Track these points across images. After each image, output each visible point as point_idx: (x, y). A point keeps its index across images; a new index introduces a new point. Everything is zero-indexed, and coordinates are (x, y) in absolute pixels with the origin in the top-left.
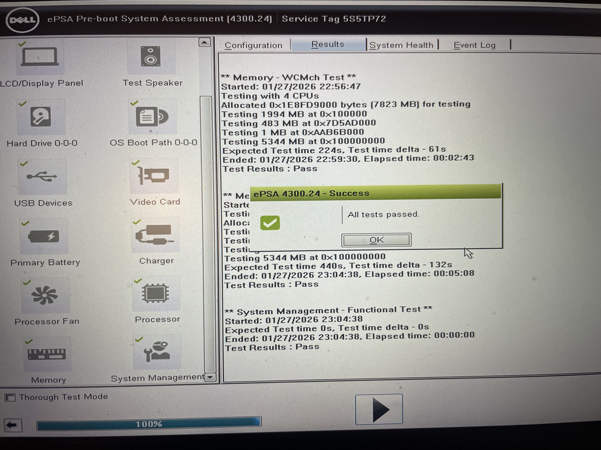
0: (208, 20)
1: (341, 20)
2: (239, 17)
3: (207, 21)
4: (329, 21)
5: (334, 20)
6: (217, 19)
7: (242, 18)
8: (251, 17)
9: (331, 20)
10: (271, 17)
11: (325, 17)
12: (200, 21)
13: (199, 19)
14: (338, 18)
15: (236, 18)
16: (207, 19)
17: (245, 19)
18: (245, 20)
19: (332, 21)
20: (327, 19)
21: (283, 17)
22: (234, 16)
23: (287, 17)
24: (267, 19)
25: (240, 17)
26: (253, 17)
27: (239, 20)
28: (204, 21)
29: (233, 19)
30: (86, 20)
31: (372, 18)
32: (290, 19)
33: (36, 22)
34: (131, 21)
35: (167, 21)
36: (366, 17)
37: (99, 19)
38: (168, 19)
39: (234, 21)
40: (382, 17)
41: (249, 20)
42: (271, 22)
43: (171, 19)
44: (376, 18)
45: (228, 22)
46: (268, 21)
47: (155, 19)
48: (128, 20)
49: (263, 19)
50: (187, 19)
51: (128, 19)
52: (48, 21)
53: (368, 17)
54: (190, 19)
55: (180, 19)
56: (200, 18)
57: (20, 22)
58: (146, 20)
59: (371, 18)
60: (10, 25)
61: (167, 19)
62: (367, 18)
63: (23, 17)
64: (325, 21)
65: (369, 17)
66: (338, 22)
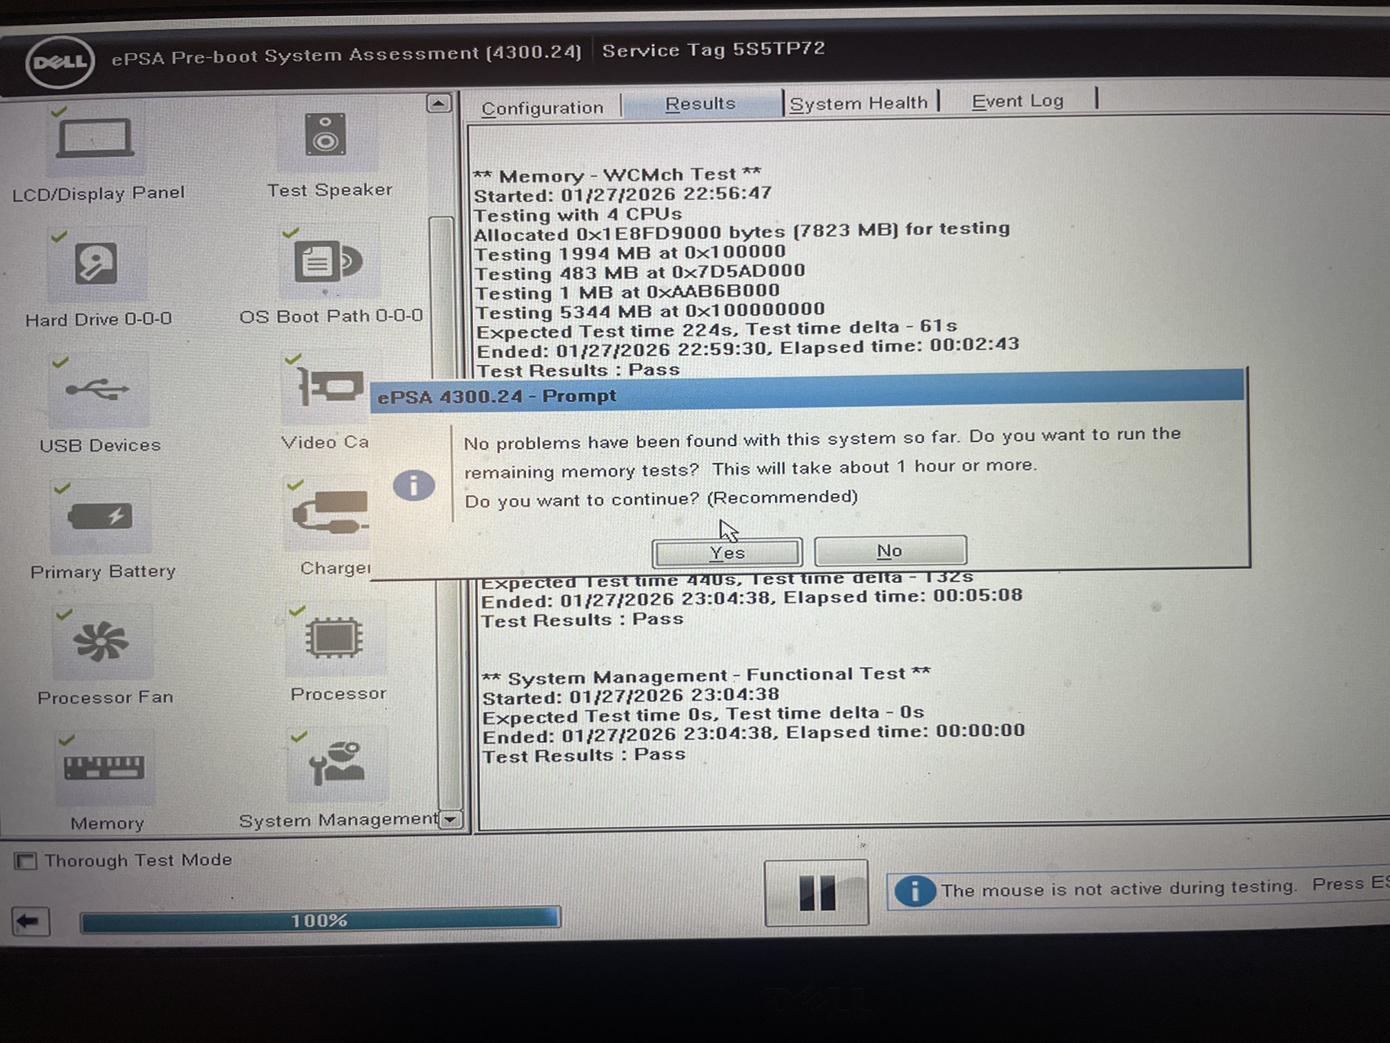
0: (446, 55)
1: (729, 50)
2: (511, 49)
3: (443, 58)
4: (703, 53)
5: (713, 51)
6: (466, 54)
7: (517, 52)
8: (537, 49)
9: (707, 51)
10: (579, 48)
11: (694, 46)
12: (430, 58)
13: (427, 55)
14: (723, 49)
15: (506, 52)
16: (443, 54)
17: (524, 52)
18: (524, 54)
19: (710, 54)
20: (699, 49)
21: (605, 48)
22: (501, 47)
23: (613, 47)
24: (570, 52)
25: (514, 49)
26: (540, 49)
27: (511, 55)
28: (437, 58)
29: (499, 52)
30: (193, 59)
31: (795, 46)
32: (619, 52)
33: (89, 66)
34: (285, 60)
35: (361, 59)
36: (782, 45)
37: (219, 58)
38: (363, 56)
39: (502, 57)
40: (816, 44)
41: (534, 55)
42: (579, 58)
43: (369, 56)
44: (803, 46)
45: (489, 60)
46: (573, 56)
47: (335, 56)
48: (279, 60)
49: (561, 53)
50: (401, 55)
51: (278, 57)
52: (114, 63)
53: (786, 44)
54: (407, 55)
55: (388, 56)
56: (430, 53)
57: (55, 67)
58: (317, 58)
59: (792, 46)
60: (36, 72)
61: (359, 56)
62: (784, 48)
63: (62, 56)
64: (694, 54)
65: (789, 44)
66: (723, 56)
